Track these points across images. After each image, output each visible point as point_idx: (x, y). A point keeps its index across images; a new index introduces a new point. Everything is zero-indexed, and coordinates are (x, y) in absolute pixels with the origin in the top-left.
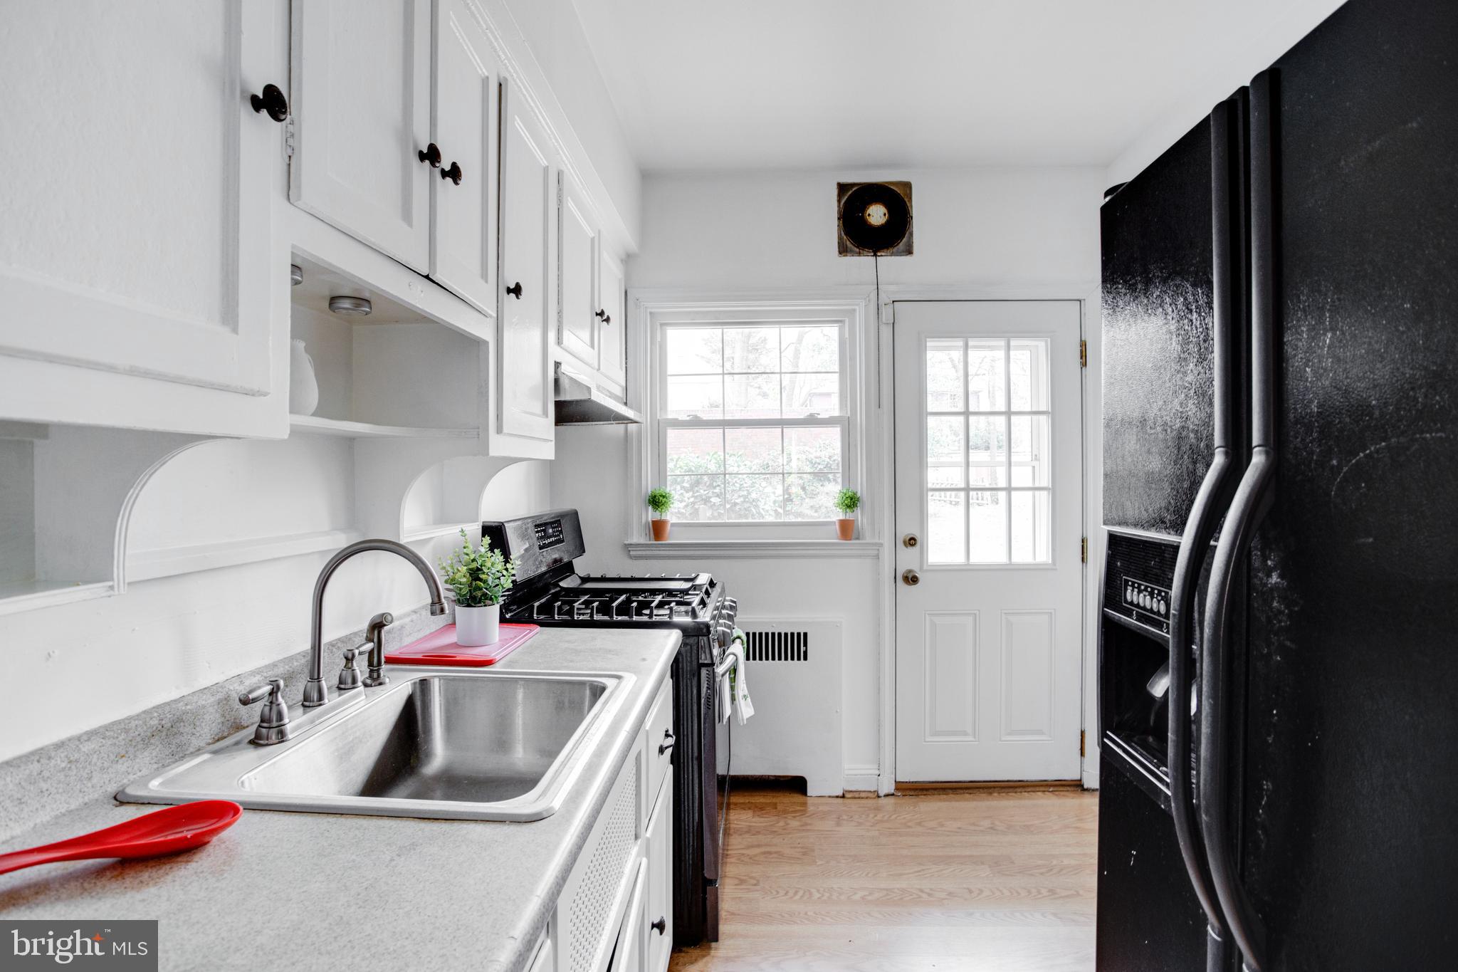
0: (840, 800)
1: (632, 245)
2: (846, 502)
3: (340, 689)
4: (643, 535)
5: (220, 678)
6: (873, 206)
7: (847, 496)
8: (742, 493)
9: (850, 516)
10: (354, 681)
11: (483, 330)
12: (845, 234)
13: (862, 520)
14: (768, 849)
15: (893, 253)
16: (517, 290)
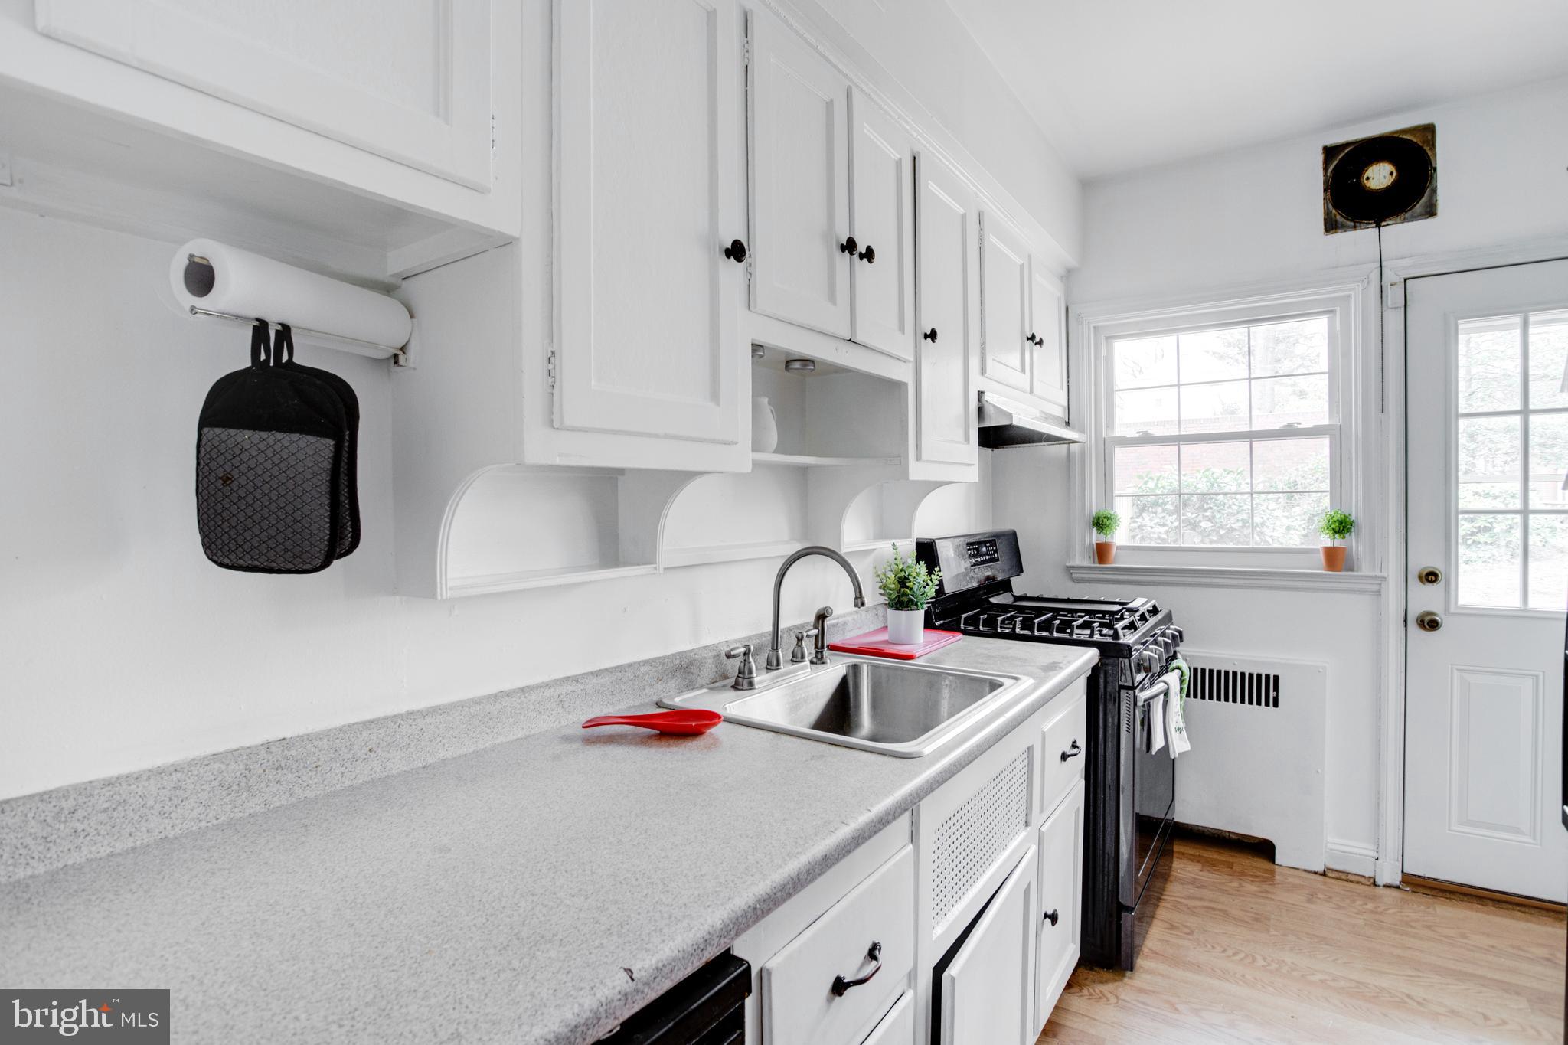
0: (1321, 878)
1: (1072, 262)
2: (1333, 526)
3: (793, 661)
4: (1087, 557)
5: (715, 641)
6: (1374, 166)
7: (1335, 519)
8: (1240, 517)
9: (1339, 542)
10: (803, 657)
11: (901, 373)
12: (1335, 207)
13: (1357, 548)
14: (1212, 905)
15: (1405, 218)
16: (932, 335)
